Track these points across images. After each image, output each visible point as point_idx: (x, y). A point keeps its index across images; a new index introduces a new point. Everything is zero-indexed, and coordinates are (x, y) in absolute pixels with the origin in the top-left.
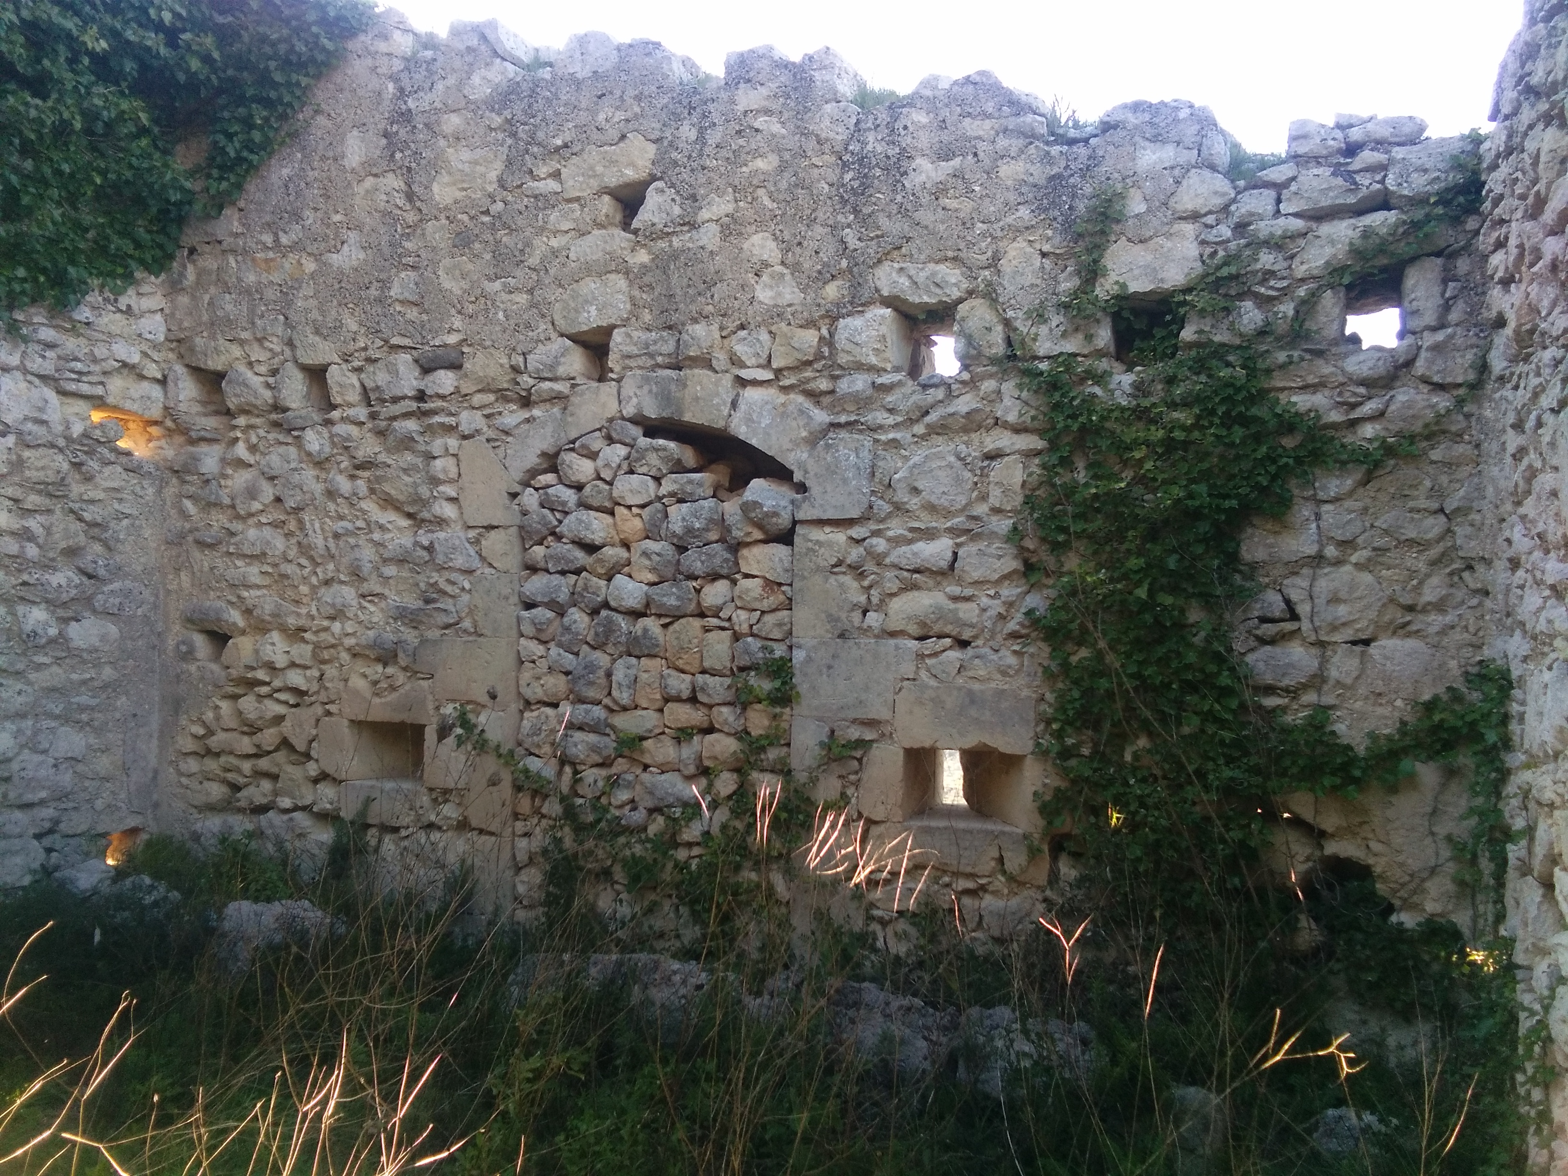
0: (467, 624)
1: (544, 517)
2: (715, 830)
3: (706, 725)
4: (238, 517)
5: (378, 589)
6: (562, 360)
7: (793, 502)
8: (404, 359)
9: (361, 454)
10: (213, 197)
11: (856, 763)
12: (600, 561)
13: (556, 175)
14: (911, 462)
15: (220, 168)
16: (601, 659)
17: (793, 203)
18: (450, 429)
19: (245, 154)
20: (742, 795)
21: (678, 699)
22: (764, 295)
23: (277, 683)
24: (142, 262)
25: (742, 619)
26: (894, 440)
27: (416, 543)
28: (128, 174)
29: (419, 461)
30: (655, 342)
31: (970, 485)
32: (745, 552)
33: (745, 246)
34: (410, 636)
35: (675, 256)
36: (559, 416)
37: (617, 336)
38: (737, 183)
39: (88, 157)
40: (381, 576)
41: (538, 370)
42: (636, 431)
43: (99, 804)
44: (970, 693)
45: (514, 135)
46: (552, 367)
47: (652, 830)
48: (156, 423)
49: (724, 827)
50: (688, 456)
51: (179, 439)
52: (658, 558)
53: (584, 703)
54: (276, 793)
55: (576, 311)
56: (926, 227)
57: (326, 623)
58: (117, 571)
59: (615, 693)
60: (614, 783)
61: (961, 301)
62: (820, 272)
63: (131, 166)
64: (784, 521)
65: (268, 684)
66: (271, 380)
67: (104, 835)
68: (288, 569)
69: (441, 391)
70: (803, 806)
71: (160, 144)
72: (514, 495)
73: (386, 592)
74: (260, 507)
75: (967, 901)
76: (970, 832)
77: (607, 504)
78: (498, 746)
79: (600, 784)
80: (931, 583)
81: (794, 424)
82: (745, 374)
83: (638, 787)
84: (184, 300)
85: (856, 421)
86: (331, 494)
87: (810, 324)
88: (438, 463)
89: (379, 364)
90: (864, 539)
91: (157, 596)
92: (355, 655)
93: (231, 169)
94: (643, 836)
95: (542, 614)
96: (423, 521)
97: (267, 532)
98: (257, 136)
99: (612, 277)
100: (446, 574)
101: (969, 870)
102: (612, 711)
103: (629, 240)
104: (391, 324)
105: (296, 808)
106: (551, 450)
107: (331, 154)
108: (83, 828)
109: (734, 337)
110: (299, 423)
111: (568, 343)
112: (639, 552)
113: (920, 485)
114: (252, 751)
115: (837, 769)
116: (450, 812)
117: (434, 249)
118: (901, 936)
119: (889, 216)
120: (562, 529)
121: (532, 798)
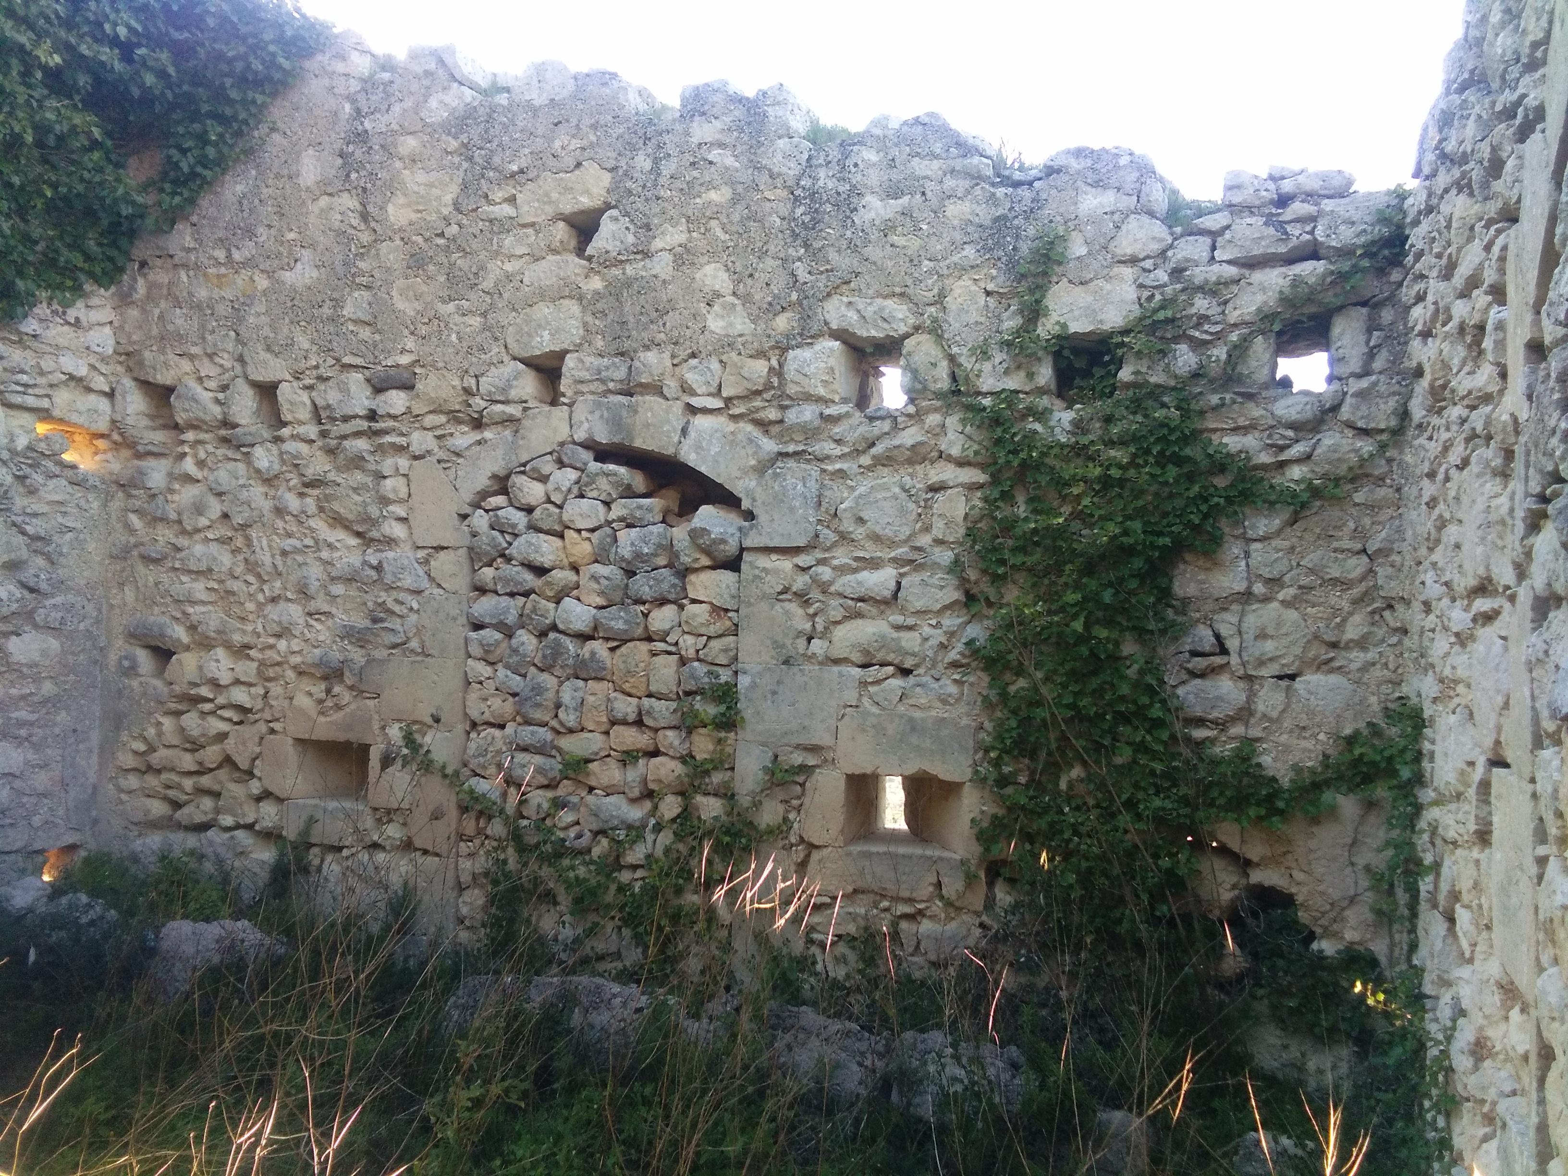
0: (414, 644)
1: (494, 539)
2: (659, 852)
3: (651, 748)
4: (184, 532)
5: (326, 608)
6: (515, 383)
7: (740, 529)
8: (357, 377)
9: (310, 472)
10: (165, 212)
11: (798, 788)
12: (549, 584)
13: (512, 200)
14: (857, 493)
15: (174, 182)
16: (548, 680)
17: (745, 236)
18: (401, 449)
19: (199, 169)
20: (686, 819)
21: (624, 723)
22: (716, 324)
23: (221, 700)
24: (91, 275)
25: (689, 644)
26: (840, 471)
27: (365, 563)
28: (80, 188)
29: (369, 480)
30: (607, 368)
31: (914, 516)
32: (692, 578)
33: (698, 276)
34: (357, 656)
35: (628, 284)
36: (510, 439)
37: (570, 361)
38: (690, 213)
39: (39, 169)
40: (328, 594)
41: (490, 393)
42: (587, 456)
43: (37, 821)
44: (911, 720)
45: (470, 159)
46: (504, 390)
47: (596, 852)
48: (102, 436)
49: (667, 851)
50: (639, 481)
51: (126, 453)
52: (606, 582)
53: (531, 724)
54: (217, 811)
55: (529, 335)
56: (875, 263)
57: (272, 641)
58: (60, 585)
59: (562, 714)
60: (559, 804)
61: (907, 336)
62: (770, 304)
63: (82, 179)
64: (731, 548)
65: (211, 701)
66: (221, 396)
67: (41, 852)
68: (234, 585)
69: (392, 412)
70: (746, 830)
71: (113, 157)
72: (464, 517)
73: (334, 611)
74: (207, 523)
75: (904, 925)
76: (910, 857)
77: (557, 528)
78: (444, 767)
79: (545, 806)
80: (874, 611)
81: (743, 452)
82: (696, 402)
83: (583, 809)
84: (134, 313)
85: (804, 451)
86: (280, 511)
87: (761, 354)
88: (388, 483)
89: (330, 383)
90: (810, 567)
91: (99, 610)
92: (300, 674)
93: (185, 184)
94: (587, 858)
95: (490, 635)
96: (372, 540)
97: (214, 548)
98: (211, 152)
99: (566, 302)
100: (394, 594)
101: (906, 894)
102: (558, 733)
103: (584, 267)
104: (343, 343)
105: (238, 827)
106: (502, 473)
107: (285, 172)
108: (19, 844)
109: (685, 365)
110: (249, 439)
111: (521, 366)
112: (588, 576)
113: (865, 515)
114: (194, 768)
115: (780, 794)
116: (394, 832)
117: (388, 270)
118: (841, 960)
119: (839, 251)
120: (512, 551)
121: (478, 819)
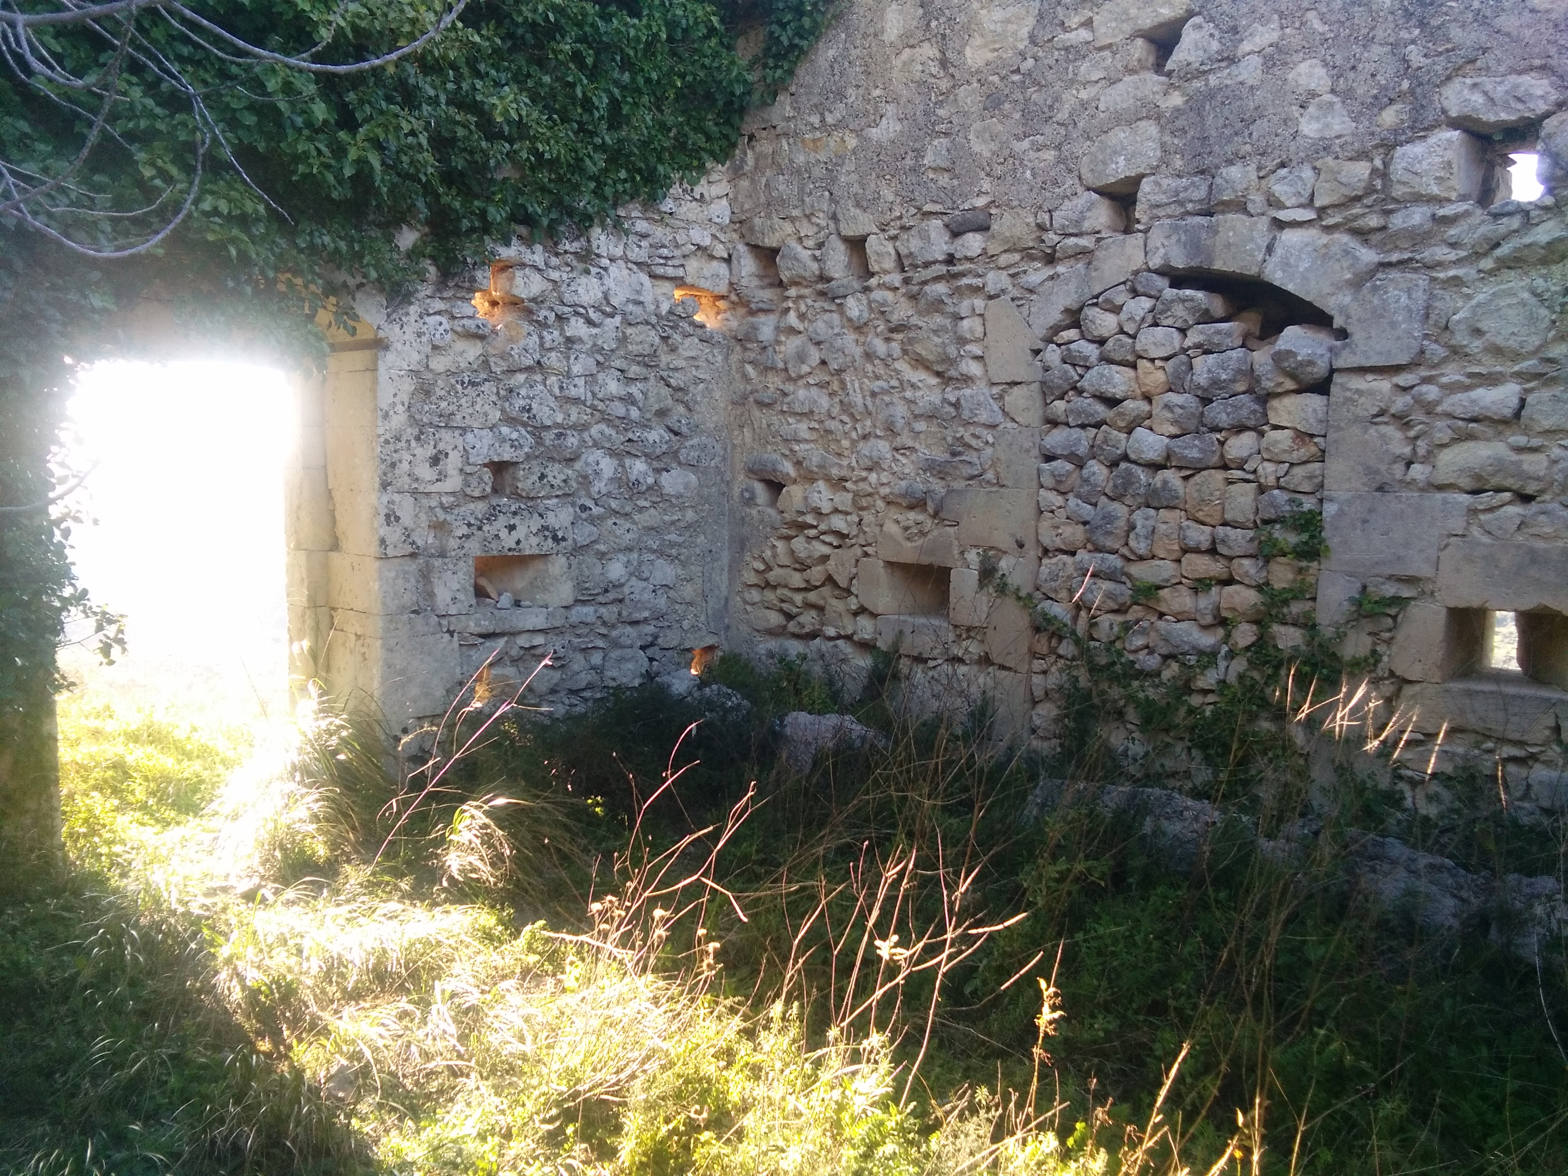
0: (990, 475)
1: (1066, 372)
2: (1232, 679)
3: (1225, 576)
4: (790, 379)
5: (910, 443)
6: (1088, 214)
7: (1331, 349)
8: (937, 223)
9: (895, 318)
10: (769, 86)
11: (1390, 620)
12: (1120, 414)
13: (1088, 24)
14: (1474, 302)
15: (774, 57)
16: (1119, 509)
17: (1348, 24)
18: (977, 290)
19: (797, 41)
20: (1261, 647)
21: (1197, 551)
22: (1309, 128)
23: (823, 527)
24: (711, 153)
25: (1268, 471)
26: (1455, 278)
27: (944, 400)
28: (702, 74)
29: (947, 322)
30: (1186, 189)
31: (1546, 323)
32: (1275, 403)
33: (1290, 77)
34: (938, 487)
35: (1211, 95)
36: (1083, 271)
37: (1146, 186)
38: (1283, 8)
39: (670, 62)
40: (912, 430)
41: (1063, 227)
42: (1162, 283)
43: (686, 624)
44: (1532, 551)
46: (1078, 223)
47: (1166, 675)
48: (723, 297)
49: (1241, 677)
50: (1217, 304)
51: (741, 311)
52: (1180, 411)
53: (1101, 551)
54: (822, 623)
55: (1104, 163)
56: (1508, 34)
57: (864, 474)
58: (695, 428)
59: (1132, 543)
60: (1128, 627)
61: (1547, 115)
62: (1375, 97)
63: (703, 66)
64: (1320, 369)
65: (815, 527)
66: (818, 253)
67: (689, 650)
68: (832, 425)
69: (969, 254)
70: (1327, 661)
71: (725, 40)
72: (1037, 352)
73: (917, 446)
74: (808, 370)
75: (1512, 768)
76: (1522, 698)
77: (1130, 358)
78: (1018, 589)
79: (1116, 629)
80: (1490, 432)
81: (1337, 266)
82: (1283, 215)
83: (1153, 634)
84: (745, 184)
85: (1410, 259)
86: (869, 356)
87: (1363, 155)
88: (965, 323)
89: (912, 232)
90: (1413, 387)
91: (726, 450)
92: (889, 503)
93: (784, 57)
94: (1157, 680)
95: (1062, 466)
96: (951, 379)
97: (814, 391)
98: (807, 22)
99: (1143, 124)
100: (972, 429)
101: (1516, 736)
102: (1129, 560)
103: (1160, 83)
104: (924, 191)
105: (839, 637)
106: (1075, 306)
107: (871, 30)
108: (674, 643)
109: (1273, 177)
110: (841, 292)
111: (1095, 196)
112: (1161, 405)
113: (1483, 326)
114: (803, 585)
115: (1368, 626)
116: (975, 648)
117: (965, 114)
118: (1431, 798)
119: (1463, 26)
120: (1084, 384)
121: (1050, 640)
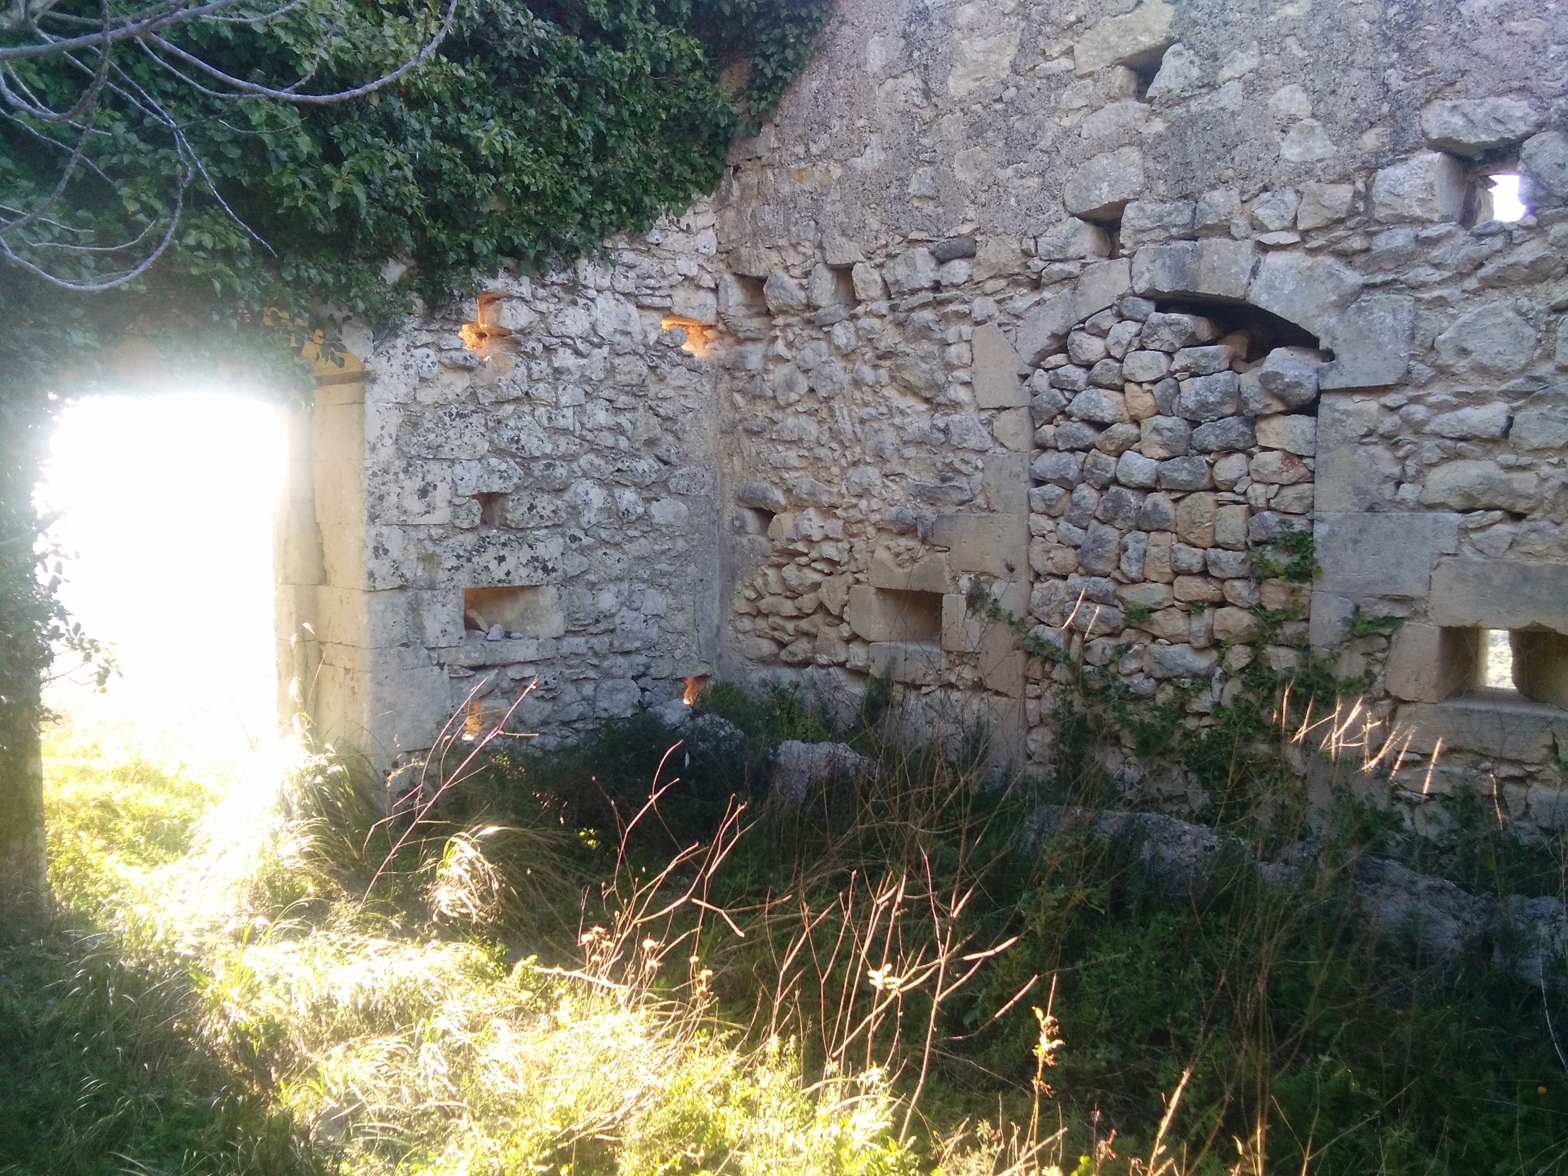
0: (980, 501)
1: (1054, 397)
2: (1227, 701)
3: (1217, 599)
4: (778, 407)
5: (900, 469)
6: (1073, 240)
7: (1317, 371)
8: (922, 251)
9: (882, 346)
10: (753, 117)
11: (1383, 641)
12: (1109, 438)
13: (1069, 52)
14: (1459, 321)
15: (758, 89)
16: (1110, 533)
17: (1327, 49)
18: (964, 316)
19: (780, 73)
20: (1255, 669)
21: (1189, 573)
22: (1291, 152)
23: (814, 554)
24: (697, 184)
25: (1258, 493)
26: (1440, 298)
27: (933, 426)
28: (687, 106)
29: (935, 349)
30: (1170, 214)
31: (1532, 342)
32: (1263, 425)
33: (1271, 102)
34: (928, 512)
35: (1192, 121)
36: (1069, 297)
37: (1130, 211)
38: (1262, 34)
39: (655, 94)
40: (901, 457)
41: (1048, 253)
42: (1148, 307)
43: (678, 654)
44: (1524, 570)
45: (1027, 17)
46: (1062, 249)
47: (1161, 698)
48: (710, 327)
49: (1236, 699)
50: (1203, 328)
51: (729, 340)
52: (1169, 434)
53: (1092, 575)
54: (815, 651)
55: (1088, 190)
56: (1486, 57)
57: (854, 501)
58: (685, 457)
59: (1124, 566)
60: (1122, 651)
61: (1527, 136)
62: (1356, 121)
63: (688, 98)
64: (1308, 391)
65: (806, 555)
66: (804, 282)
67: (682, 680)
68: (822, 452)
69: (955, 281)
70: (1322, 682)
71: (709, 73)
72: (1025, 377)
73: (907, 472)
74: (797, 398)
75: (1510, 788)
76: (1519, 717)
77: (1118, 382)
78: (1010, 615)
79: (1109, 652)
80: (1479, 451)
81: (1322, 288)
82: (1267, 239)
83: (1146, 657)
84: (730, 214)
85: (1395, 281)
86: (857, 383)
87: (1344, 178)
88: (953, 349)
89: (898, 259)
90: (1400, 407)
91: (715, 478)
92: (879, 530)
93: (768, 89)
94: (1152, 704)
95: (1052, 490)
96: (939, 404)
97: (803, 419)
98: (790, 54)
99: (1126, 150)
100: (961, 454)
101: (1514, 755)
102: (1120, 583)
103: (1142, 110)
104: (909, 221)
105: (832, 665)
106: (1062, 331)
107: (854, 62)
108: (666, 673)
109: (1256, 201)
110: (829, 319)
111: (1079, 222)
112: (1150, 428)
113: (1469, 346)
114: (794, 614)
115: (1361, 645)
116: (968, 674)
117: (949, 143)
118: (1431, 819)
119: (1441, 50)
120: (1072, 408)
121: (1043, 664)
